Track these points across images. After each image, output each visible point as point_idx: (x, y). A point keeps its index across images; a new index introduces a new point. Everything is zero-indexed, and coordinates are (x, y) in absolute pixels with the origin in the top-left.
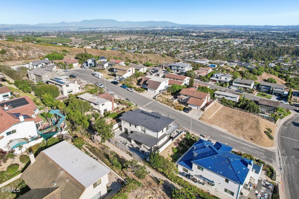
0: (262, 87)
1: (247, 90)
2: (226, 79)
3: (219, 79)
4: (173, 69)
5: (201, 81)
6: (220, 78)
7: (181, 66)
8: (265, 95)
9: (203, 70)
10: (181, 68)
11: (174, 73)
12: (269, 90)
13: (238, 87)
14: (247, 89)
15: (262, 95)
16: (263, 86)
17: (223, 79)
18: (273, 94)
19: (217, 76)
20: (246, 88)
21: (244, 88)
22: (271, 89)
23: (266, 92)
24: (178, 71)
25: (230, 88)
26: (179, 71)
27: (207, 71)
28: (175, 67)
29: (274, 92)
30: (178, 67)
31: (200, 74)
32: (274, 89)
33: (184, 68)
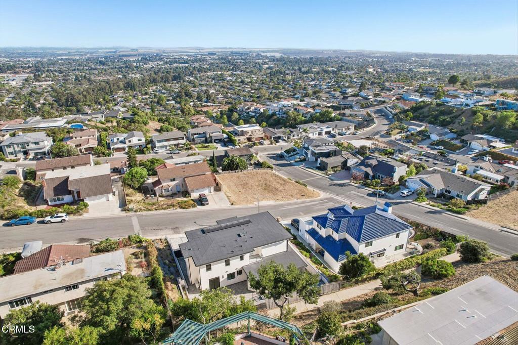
0: (195, 136)
1: (182, 147)
2: (139, 140)
3: (128, 144)
4: (12, 153)
5: (99, 156)
6: (130, 141)
7: (32, 141)
8: (207, 147)
9: (83, 138)
10: (32, 146)
11: (21, 161)
12: (206, 139)
13: (166, 147)
14: (180, 146)
15: (204, 147)
16: (195, 134)
17: (135, 141)
18: (213, 141)
19: (118, 139)
20: (178, 144)
21: (175, 145)
22: (208, 136)
23: (203, 142)
24: (26, 153)
25: (156, 153)
26: (30, 152)
27: (92, 137)
28: (16, 146)
29: (213, 139)
30: (23, 145)
31: (87, 146)
32: (211, 135)
33: (41, 144)
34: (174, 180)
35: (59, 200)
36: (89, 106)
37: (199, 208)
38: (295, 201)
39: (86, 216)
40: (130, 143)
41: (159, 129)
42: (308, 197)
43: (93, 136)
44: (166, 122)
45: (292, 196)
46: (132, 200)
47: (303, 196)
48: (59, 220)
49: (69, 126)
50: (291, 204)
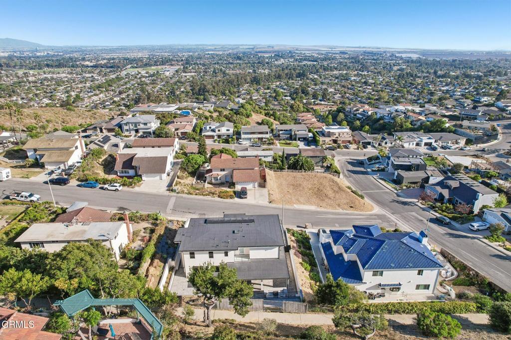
0: (281, 132)
1: (265, 141)
2: (228, 130)
3: (217, 133)
4: (127, 130)
5: (190, 141)
6: (219, 131)
7: (142, 122)
8: (289, 144)
9: (182, 123)
10: (142, 126)
11: (131, 137)
12: (291, 135)
13: (250, 139)
14: (264, 140)
15: (286, 144)
16: (281, 130)
17: (223, 130)
18: (297, 139)
19: (210, 128)
20: (262, 138)
21: (259, 138)
22: (293, 134)
23: (287, 139)
24: (137, 131)
25: (240, 144)
26: (140, 131)
27: (189, 123)
28: (130, 125)
29: (298, 137)
30: (136, 124)
31: (183, 131)
32: (297, 133)
33: (149, 125)
34: (223, 170)
35: (125, 173)
36: (216, 96)
37: (237, 200)
38: (340, 211)
39: (137, 189)
40: (219, 132)
41: (260, 122)
42: (356, 209)
43: (191, 122)
44: (272, 117)
45: (339, 205)
46: (180, 182)
47: (351, 207)
48: (114, 188)
49: (179, 112)
50: (333, 214)
